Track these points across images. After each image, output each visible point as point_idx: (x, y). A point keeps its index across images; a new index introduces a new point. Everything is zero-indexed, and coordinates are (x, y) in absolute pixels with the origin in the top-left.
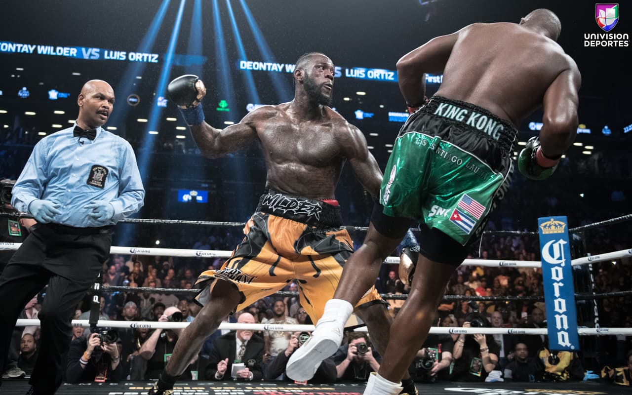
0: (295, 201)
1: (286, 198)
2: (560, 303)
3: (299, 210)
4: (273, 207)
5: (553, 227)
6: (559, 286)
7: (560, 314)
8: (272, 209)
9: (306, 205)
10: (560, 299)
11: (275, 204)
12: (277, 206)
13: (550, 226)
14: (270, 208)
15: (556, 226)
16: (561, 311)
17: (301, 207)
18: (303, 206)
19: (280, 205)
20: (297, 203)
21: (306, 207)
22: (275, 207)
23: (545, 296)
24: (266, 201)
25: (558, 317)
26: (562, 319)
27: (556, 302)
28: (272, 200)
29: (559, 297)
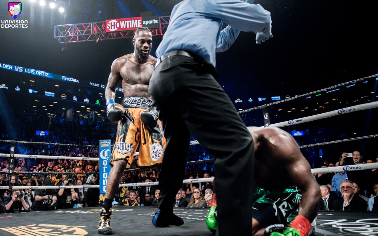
0: (140, 99)
1: (135, 99)
2: (105, 174)
3: (142, 104)
4: (130, 104)
5: (105, 144)
6: (106, 168)
7: (105, 179)
8: (129, 105)
9: (145, 101)
10: (105, 173)
11: (130, 103)
12: (132, 103)
13: (104, 143)
14: (128, 105)
15: (106, 144)
16: (105, 178)
17: (143, 102)
18: (144, 101)
19: (133, 103)
20: (141, 100)
21: (145, 102)
22: (131, 104)
23: (100, 172)
24: (125, 102)
25: (104, 180)
26: (105, 181)
27: (104, 174)
28: (128, 101)
29: (105, 172)
